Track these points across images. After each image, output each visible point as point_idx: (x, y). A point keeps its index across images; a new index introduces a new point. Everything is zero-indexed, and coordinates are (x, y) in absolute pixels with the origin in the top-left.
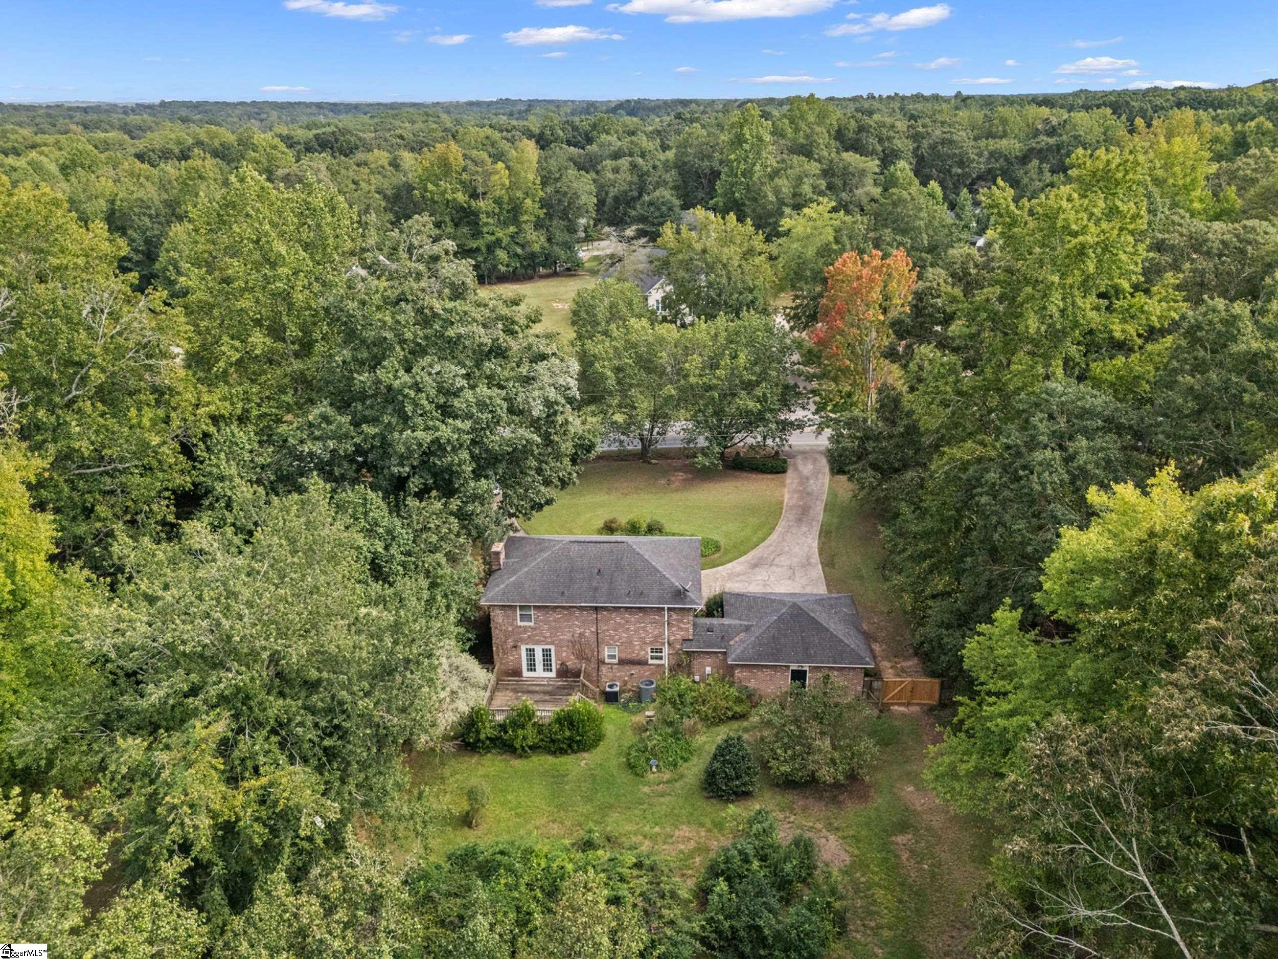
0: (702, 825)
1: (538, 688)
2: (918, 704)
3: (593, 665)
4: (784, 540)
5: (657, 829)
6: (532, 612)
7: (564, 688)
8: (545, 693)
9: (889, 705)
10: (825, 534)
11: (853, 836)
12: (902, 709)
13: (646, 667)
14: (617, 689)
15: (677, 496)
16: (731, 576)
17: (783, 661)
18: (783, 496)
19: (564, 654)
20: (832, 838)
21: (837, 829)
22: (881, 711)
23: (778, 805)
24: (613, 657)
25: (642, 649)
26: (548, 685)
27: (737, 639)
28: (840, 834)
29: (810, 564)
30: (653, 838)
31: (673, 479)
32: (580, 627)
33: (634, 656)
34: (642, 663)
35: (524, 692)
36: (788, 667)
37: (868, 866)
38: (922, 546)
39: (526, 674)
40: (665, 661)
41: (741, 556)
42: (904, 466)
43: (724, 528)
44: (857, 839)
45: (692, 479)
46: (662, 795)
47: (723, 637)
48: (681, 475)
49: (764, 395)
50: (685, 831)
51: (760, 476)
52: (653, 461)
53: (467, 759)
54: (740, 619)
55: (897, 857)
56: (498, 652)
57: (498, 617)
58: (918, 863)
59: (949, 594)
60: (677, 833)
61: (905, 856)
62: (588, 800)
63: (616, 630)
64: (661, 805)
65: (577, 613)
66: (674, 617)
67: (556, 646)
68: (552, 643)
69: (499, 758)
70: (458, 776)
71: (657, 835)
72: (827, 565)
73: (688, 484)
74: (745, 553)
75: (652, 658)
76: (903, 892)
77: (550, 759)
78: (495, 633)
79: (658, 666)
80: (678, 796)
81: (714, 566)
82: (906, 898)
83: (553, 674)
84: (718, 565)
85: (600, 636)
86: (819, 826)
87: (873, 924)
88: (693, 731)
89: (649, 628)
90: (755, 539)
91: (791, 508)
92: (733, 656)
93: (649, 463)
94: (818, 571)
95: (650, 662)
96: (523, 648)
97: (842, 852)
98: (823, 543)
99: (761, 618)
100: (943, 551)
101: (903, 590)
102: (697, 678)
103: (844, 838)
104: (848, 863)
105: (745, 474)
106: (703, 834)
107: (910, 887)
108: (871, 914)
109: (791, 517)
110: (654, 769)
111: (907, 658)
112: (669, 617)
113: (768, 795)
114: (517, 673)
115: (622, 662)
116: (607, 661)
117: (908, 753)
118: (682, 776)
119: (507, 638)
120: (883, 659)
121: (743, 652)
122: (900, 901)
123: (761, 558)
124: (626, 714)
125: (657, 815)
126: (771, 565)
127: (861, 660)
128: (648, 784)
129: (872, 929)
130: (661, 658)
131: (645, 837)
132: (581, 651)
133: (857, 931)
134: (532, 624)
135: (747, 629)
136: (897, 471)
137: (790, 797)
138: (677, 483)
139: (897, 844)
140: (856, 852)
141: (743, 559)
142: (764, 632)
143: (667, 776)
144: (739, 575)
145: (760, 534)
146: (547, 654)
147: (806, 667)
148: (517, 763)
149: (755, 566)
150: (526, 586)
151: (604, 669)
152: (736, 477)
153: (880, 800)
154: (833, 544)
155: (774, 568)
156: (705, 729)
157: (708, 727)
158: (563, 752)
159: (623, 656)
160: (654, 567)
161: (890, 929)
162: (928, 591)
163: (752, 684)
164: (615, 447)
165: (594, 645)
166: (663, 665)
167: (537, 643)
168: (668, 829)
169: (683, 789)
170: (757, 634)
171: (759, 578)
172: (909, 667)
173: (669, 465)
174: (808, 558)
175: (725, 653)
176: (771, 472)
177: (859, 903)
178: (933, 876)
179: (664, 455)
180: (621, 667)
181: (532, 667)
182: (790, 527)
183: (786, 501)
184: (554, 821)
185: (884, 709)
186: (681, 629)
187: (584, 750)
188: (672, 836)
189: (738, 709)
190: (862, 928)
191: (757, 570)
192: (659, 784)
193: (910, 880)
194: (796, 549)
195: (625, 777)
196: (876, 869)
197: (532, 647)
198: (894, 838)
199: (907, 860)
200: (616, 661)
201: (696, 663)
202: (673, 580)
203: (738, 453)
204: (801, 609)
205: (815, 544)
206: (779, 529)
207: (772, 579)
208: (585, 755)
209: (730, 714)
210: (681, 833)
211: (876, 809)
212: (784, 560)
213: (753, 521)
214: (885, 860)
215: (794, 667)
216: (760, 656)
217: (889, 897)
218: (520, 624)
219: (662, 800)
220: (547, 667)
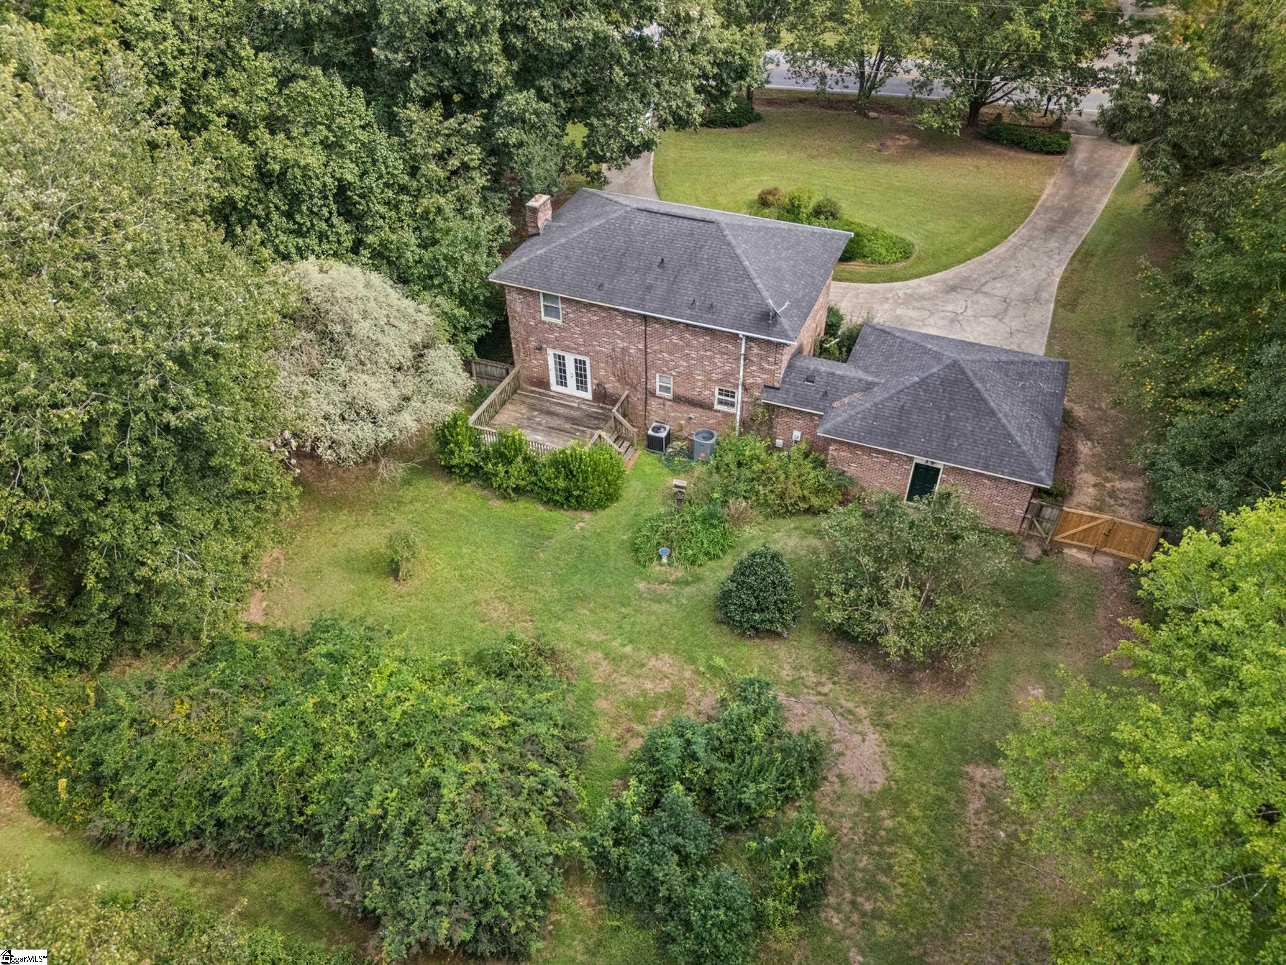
0: (692, 660)
1: (561, 410)
2: (1112, 555)
3: (640, 395)
4: (1013, 256)
5: (628, 649)
6: (560, 306)
7: (596, 417)
8: (568, 419)
9: (1061, 545)
10: (1083, 256)
11: (907, 745)
12: (1083, 556)
13: (710, 413)
14: (663, 434)
15: (884, 169)
16: (910, 299)
17: (904, 448)
18: (1042, 190)
19: (602, 373)
20: (873, 737)
21: (888, 726)
22: (1045, 552)
23: (816, 660)
24: (667, 390)
25: (705, 387)
26: (579, 409)
27: (846, 400)
28: (888, 735)
29: (1037, 299)
30: (616, 660)
31: (889, 143)
32: (622, 339)
33: (694, 394)
34: (706, 406)
35: (541, 411)
36: (912, 459)
37: (906, 804)
38: (1207, 306)
39: (555, 387)
40: (737, 411)
41: (938, 271)
42: (1232, 157)
43: (931, 226)
44: (910, 751)
45: (917, 148)
46: (659, 599)
47: (825, 394)
48: (904, 140)
49: (1053, 18)
50: (665, 662)
51: (1021, 155)
52: (872, 114)
53: (440, 483)
54: (866, 370)
55: (963, 803)
56: (518, 352)
57: (515, 304)
58: (991, 823)
59: (1225, 396)
60: (653, 662)
61: (976, 804)
62: (560, 581)
63: (670, 354)
64: (650, 613)
65: (619, 319)
66: (756, 350)
67: (591, 357)
68: (586, 354)
69: (479, 493)
70: (418, 505)
71: (624, 657)
72: (1063, 306)
73: (907, 153)
74: (946, 268)
75: (721, 402)
76: (943, 867)
77: (541, 511)
78: (513, 324)
79: (727, 414)
80: (680, 606)
81: (891, 280)
82: (943, 879)
83: (588, 395)
84: (897, 280)
85: (650, 357)
86: (862, 712)
87: (868, 907)
88: (739, 520)
89: (718, 360)
90: (969, 250)
91: (1047, 210)
92: (828, 426)
93: (866, 116)
94: (1045, 313)
95: (717, 407)
96: (550, 354)
97: (878, 767)
98: (1073, 271)
99: (896, 375)
100: (1242, 322)
101: (1147, 373)
102: (779, 443)
103: (892, 744)
104: (878, 787)
105: (999, 149)
106: (687, 674)
107: (960, 862)
108: (873, 885)
109: (1041, 223)
110: (665, 560)
111: (1127, 474)
112: (748, 349)
113: (807, 640)
114: (543, 383)
115: (677, 399)
116: (658, 393)
117: (1060, 631)
118: (698, 579)
119: (529, 334)
120: (1089, 468)
121: (845, 422)
122: (931, 881)
123: (966, 279)
124: (666, 470)
125: (637, 628)
126: (977, 292)
127: (1031, 471)
128: (647, 579)
129: (864, 914)
130: (732, 405)
131: (606, 655)
132: (624, 372)
133: (838, 910)
134: (559, 322)
135: (868, 387)
136: (1216, 163)
137: (839, 652)
138: (893, 150)
139: (971, 779)
140: (900, 774)
141: (939, 275)
142: (891, 398)
143: (679, 573)
144: (922, 298)
145: (981, 242)
146: (580, 366)
147: (940, 464)
148: (497, 505)
149: (953, 289)
150: (556, 266)
151: (653, 403)
152: (983, 153)
153: (977, 698)
154: (1089, 274)
155: (980, 297)
156: (761, 519)
157: (767, 517)
158: (558, 505)
159: (681, 391)
160: (745, 269)
161: (893, 923)
162: (1193, 383)
163: (852, 470)
164: (810, 87)
165: (641, 369)
166: (733, 415)
167: (568, 349)
168: (643, 654)
169: (690, 598)
170: (878, 399)
171: (950, 308)
172: (1127, 491)
173: (893, 123)
174: (1038, 290)
175: (820, 417)
176: (1040, 151)
177: (864, 861)
178: (1008, 852)
179: (890, 107)
180: (676, 406)
181: (562, 381)
182: (1031, 238)
183: (1044, 197)
184: (501, 599)
185: (1052, 549)
186: (762, 369)
187: (584, 509)
188: (643, 665)
189: (816, 502)
190: (847, 908)
191: (953, 295)
192: (662, 583)
193: (964, 851)
194: (1026, 274)
195: (625, 561)
196: (917, 813)
197: (562, 353)
198: (969, 769)
199: (977, 813)
200: (670, 396)
201: (781, 423)
202: (765, 294)
203: (999, 116)
204: (963, 373)
205: (1059, 272)
206: (1013, 239)
207: (969, 312)
208: (587, 516)
209: (803, 505)
210: (659, 664)
211: (965, 712)
212: (1000, 288)
213: (981, 221)
214: (940, 801)
215: (921, 460)
216: (870, 433)
217: (918, 868)
218: (544, 318)
219: (655, 607)
220: (581, 383)
